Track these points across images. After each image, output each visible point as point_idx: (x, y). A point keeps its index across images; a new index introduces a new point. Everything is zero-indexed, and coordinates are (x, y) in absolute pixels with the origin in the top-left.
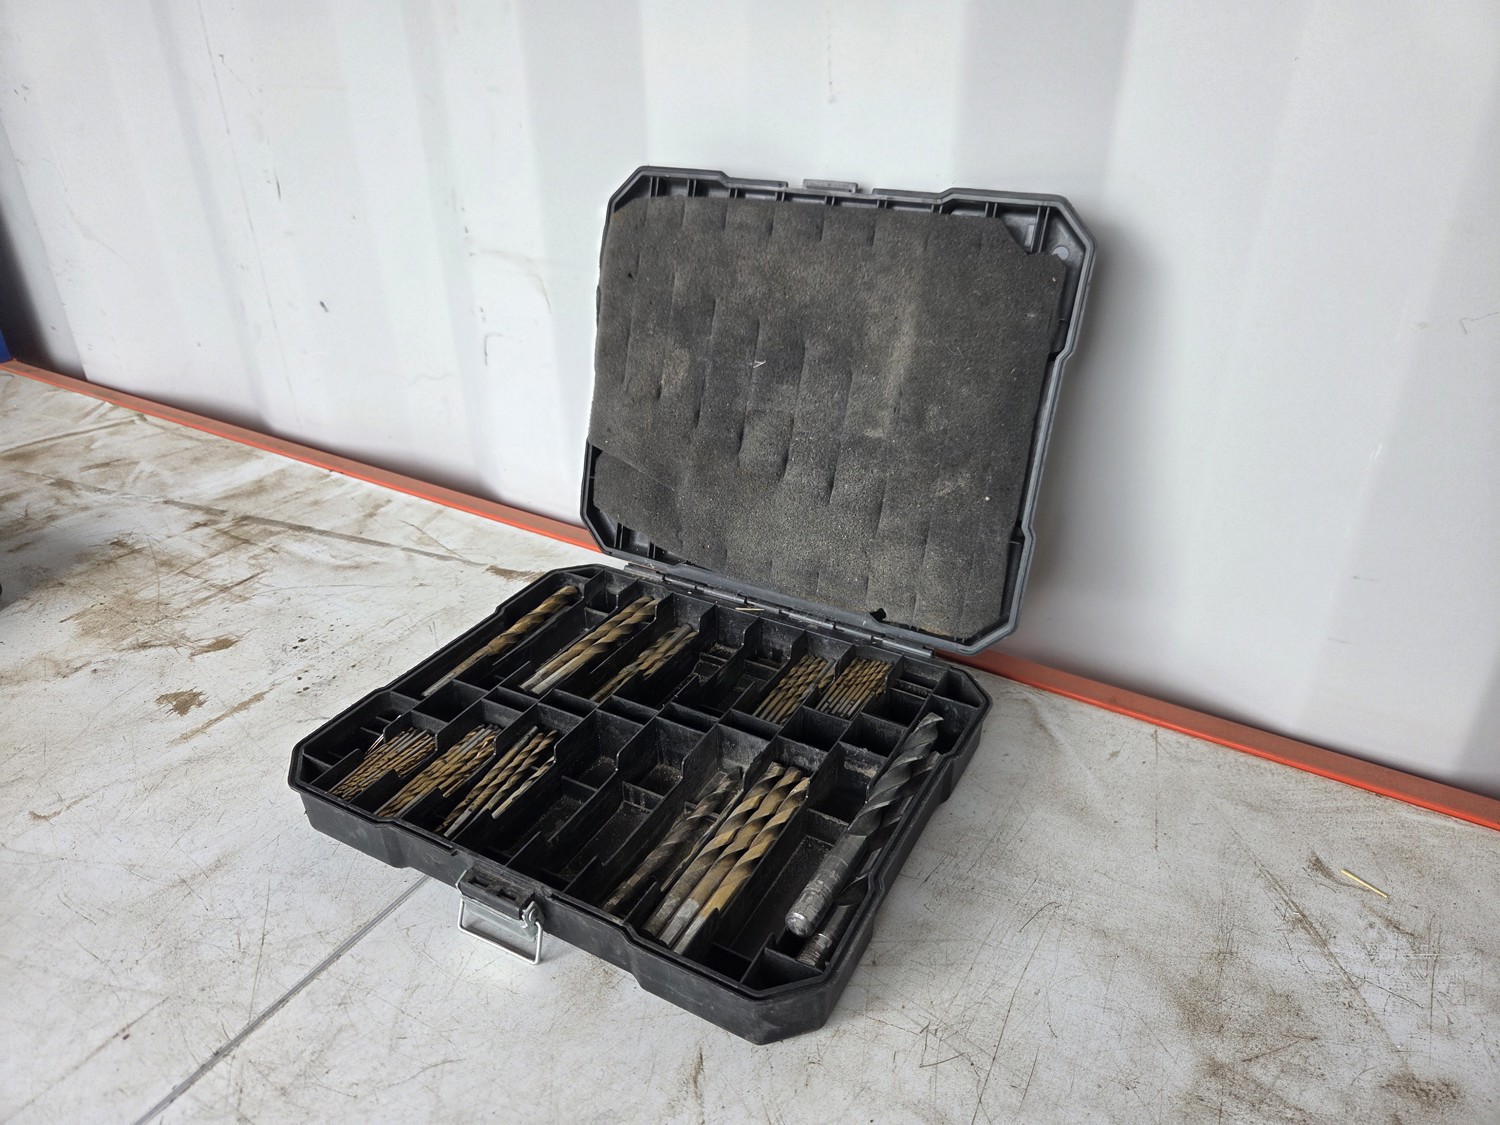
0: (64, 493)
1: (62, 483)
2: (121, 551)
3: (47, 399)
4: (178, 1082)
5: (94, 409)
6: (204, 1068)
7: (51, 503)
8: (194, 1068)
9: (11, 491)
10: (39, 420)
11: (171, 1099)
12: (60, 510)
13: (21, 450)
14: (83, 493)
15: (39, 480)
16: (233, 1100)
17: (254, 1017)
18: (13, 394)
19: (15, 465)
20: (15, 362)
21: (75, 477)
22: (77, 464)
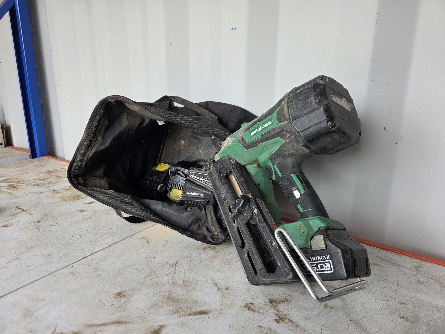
0: (59, 178)
1: (59, 177)
2: (71, 188)
3: (56, 163)
4: (77, 260)
5: (67, 165)
6: (82, 259)
7: (56, 180)
8: (80, 259)
9: (48, 177)
10: (54, 166)
11: (75, 262)
12: (58, 181)
13: (51, 171)
14: (63, 178)
15: (54, 176)
16: (87, 263)
17: (92, 253)
18: (48, 161)
19: (48, 173)
20: (49, 156)
21: (62, 176)
22: (62, 174)
